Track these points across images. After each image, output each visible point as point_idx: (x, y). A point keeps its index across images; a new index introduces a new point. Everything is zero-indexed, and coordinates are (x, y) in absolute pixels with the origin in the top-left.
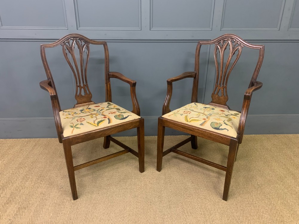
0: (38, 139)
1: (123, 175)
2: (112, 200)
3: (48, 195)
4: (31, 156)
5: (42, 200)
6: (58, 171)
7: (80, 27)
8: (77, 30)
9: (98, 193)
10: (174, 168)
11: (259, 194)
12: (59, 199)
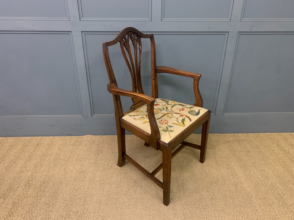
0: (40, 137)
1: (132, 182)
2: (122, 212)
3: (53, 205)
4: (34, 158)
5: (46, 211)
7: (83, 17)
8: (80, 20)
9: (107, 204)
10: (186, 173)
11: (282, 206)
12: (64, 210)
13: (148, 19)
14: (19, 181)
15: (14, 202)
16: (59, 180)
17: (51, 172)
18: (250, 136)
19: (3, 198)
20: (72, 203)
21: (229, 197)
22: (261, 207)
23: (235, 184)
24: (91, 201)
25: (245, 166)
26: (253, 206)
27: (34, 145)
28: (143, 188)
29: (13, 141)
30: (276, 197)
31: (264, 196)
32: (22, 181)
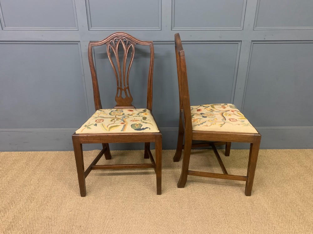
0: (46, 152)
1: (140, 197)
2: (128, 227)
3: (55, 220)
4: (38, 172)
5: (47, 225)
6: (67, 191)
7: (91, 27)
8: (89, 30)
9: (112, 219)
10: (198, 189)
11: (302, 223)
12: (67, 225)
13: (158, 28)
14: (21, 195)
15: (15, 216)
16: (63, 194)
17: (55, 186)
18: (268, 152)
19: (3, 212)
20: (75, 217)
21: (244, 214)
22: (279, 224)
23: (251, 200)
24: (96, 215)
25: (262, 182)
26: (270, 224)
27: (39, 159)
28: (151, 203)
29: (17, 155)
30: (296, 214)
31: (283, 212)
32: (24, 195)
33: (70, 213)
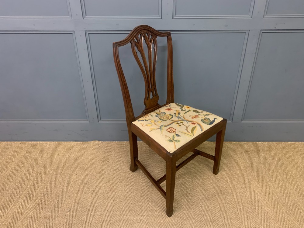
13: (158, 16)
14: (21, 191)
15: (13, 215)
16: (62, 191)
17: (54, 182)
18: (271, 145)
19: (2, 210)
20: (73, 219)
21: (244, 218)
23: (251, 202)
24: (94, 217)
25: (264, 180)
27: (38, 150)
28: (149, 203)
29: (17, 146)
30: (297, 219)
31: (284, 217)
32: (23, 192)
33: (68, 213)
